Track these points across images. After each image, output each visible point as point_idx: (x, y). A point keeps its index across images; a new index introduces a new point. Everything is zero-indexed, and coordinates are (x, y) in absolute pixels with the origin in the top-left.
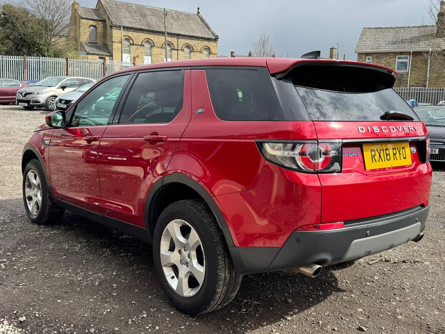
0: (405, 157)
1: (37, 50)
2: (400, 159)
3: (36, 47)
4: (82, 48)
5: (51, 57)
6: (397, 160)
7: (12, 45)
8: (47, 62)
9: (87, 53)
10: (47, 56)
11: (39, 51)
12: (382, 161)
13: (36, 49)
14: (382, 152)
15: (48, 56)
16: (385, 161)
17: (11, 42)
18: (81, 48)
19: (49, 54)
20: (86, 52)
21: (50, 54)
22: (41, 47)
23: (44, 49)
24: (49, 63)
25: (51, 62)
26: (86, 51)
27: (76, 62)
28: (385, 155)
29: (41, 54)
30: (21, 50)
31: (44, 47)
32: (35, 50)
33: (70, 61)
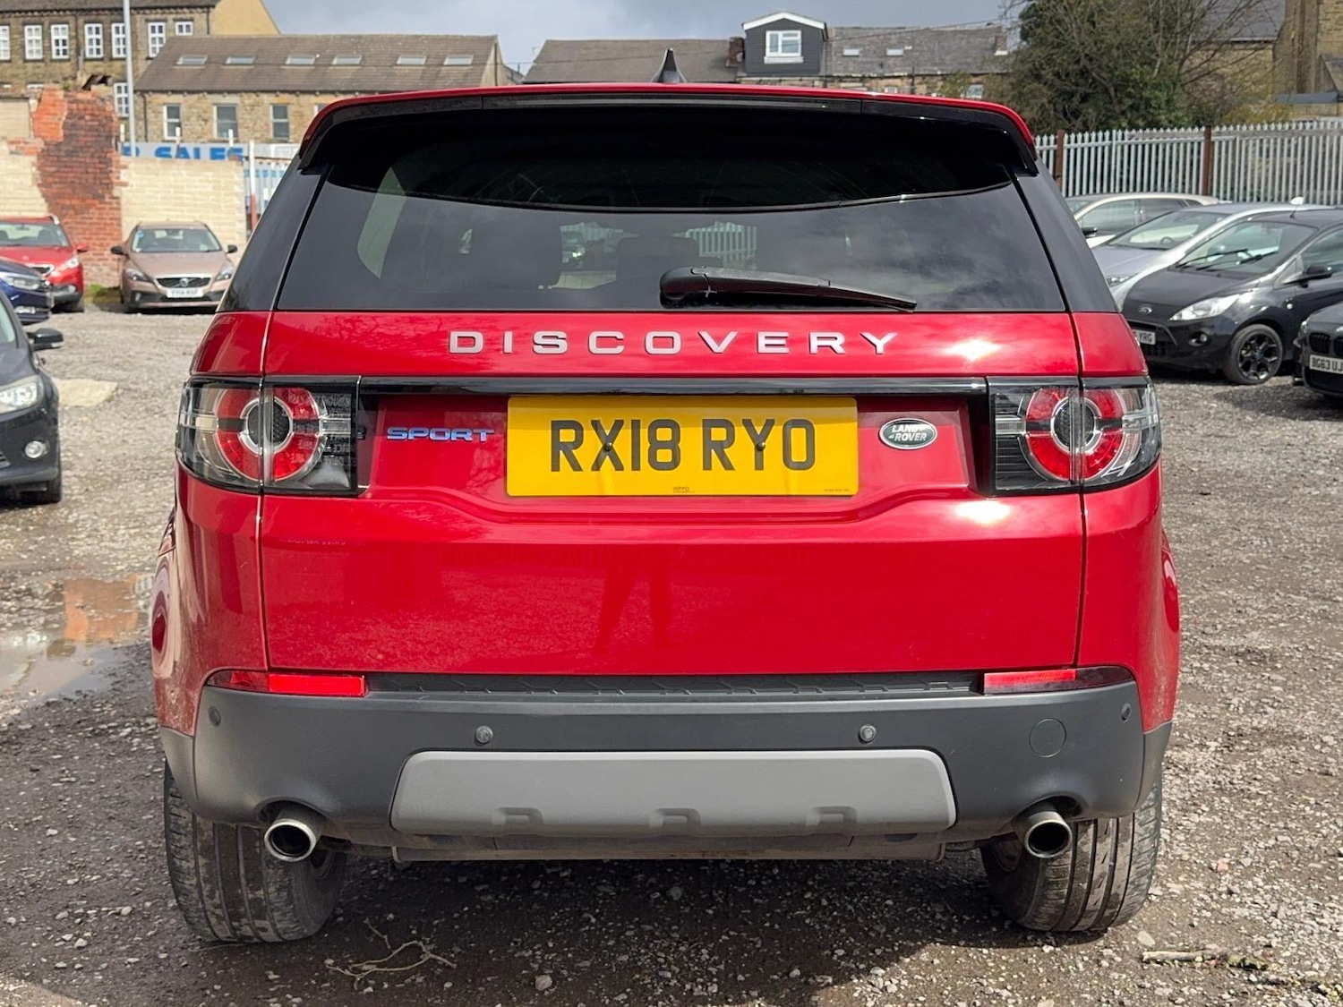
1: (1132, 107)
2: (759, 465)
3: (1129, 95)
4: (1322, 81)
5: (1179, 128)
7: (1045, 100)
8: (1165, 145)
9: (1338, 97)
10: (1165, 123)
11: (1138, 110)
13: (1128, 102)
15: (1170, 122)
17: (1045, 90)
18: (1317, 80)
19: (1172, 118)
20: (1334, 95)
21: (1176, 117)
22: (1146, 94)
23: (1156, 97)
24: (1171, 148)
25: (1178, 145)
26: (1335, 89)
27: (1243, 135)
28: (645, 445)
29: (1145, 118)
30: (1076, 114)
31: (1157, 93)
32: (1124, 108)
33: (1219, 134)
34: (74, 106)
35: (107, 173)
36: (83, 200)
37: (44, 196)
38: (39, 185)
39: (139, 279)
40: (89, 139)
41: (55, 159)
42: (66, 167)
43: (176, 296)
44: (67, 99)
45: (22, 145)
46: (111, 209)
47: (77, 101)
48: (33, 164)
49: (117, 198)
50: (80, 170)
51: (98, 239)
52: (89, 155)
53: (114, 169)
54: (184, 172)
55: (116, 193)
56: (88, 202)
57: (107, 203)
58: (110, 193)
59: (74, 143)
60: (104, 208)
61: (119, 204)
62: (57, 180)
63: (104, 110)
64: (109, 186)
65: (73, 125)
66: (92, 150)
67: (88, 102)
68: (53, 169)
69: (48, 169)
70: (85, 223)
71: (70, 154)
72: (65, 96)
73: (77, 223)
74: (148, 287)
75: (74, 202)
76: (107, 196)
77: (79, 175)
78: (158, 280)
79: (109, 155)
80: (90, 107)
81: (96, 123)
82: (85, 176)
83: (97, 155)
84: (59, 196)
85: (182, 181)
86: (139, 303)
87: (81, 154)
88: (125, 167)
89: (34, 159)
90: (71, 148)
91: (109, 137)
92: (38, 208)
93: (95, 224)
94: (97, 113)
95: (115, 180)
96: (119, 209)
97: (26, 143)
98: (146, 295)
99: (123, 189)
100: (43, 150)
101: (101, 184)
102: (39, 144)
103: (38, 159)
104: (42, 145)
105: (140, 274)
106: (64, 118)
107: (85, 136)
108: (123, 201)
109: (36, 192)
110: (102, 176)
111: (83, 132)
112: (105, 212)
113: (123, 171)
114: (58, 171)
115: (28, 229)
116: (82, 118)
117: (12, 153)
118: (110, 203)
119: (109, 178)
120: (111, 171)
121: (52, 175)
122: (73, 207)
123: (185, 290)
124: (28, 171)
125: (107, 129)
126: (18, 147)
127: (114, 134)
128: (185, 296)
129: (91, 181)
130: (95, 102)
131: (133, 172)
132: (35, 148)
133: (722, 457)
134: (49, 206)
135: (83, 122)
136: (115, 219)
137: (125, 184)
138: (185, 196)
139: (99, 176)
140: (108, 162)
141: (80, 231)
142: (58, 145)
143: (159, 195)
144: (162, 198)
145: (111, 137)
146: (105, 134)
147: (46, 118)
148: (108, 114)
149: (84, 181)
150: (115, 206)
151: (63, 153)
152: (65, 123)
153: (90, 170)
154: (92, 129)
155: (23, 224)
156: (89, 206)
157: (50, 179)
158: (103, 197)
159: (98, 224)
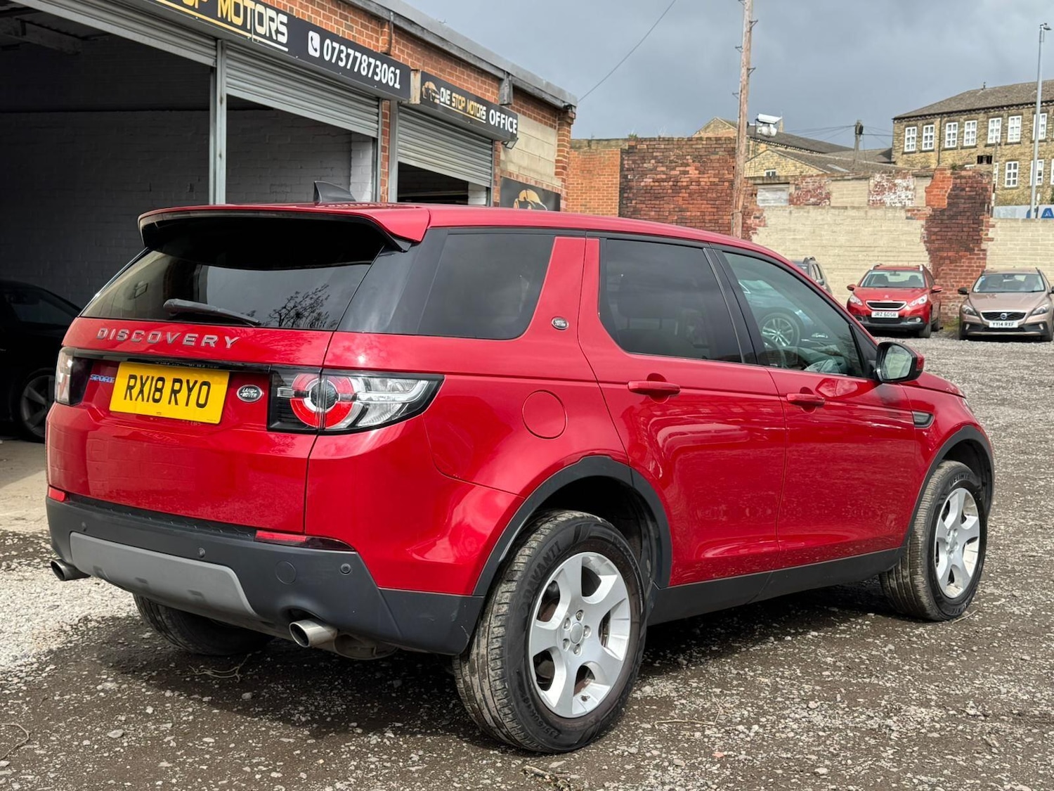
0: (202, 401)
2: (187, 404)
6: (176, 403)
12: (143, 400)
14: (149, 382)
16: (148, 401)
28: (153, 389)
34: (958, 181)
35: (978, 231)
36: (957, 252)
37: (927, 250)
38: (925, 242)
39: (971, 313)
40: (967, 205)
41: (940, 222)
42: (947, 227)
43: (995, 326)
44: (953, 176)
45: (916, 212)
46: (978, 259)
47: (961, 177)
48: (922, 226)
49: (984, 250)
50: (958, 229)
51: (965, 282)
52: (966, 217)
53: (984, 228)
54: (1040, 229)
55: (983, 246)
56: (961, 254)
57: (976, 254)
58: (979, 247)
59: (954, 209)
60: (973, 258)
61: (985, 255)
62: (939, 237)
63: (981, 183)
64: (979, 241)
65: (956, 195)
66: (968, 214)
67: (970, 177)
68: (936, 230)
69: (933, 229)
70: (957, 270)
71: (951, 218)
72: (952, 174)
73: (950, 270)
74: (975, 319)
75: (950, 254)
76: (976, 249)
77: (956, 233)
78: (983, 314)
79: (981, 217)
80: (970, 181)
81: (974, 193)
82: (960, 234)
83: (972, 217)
84: (939, 250)
85: (1038, 236)
86: (968, 331)
87: (959, 217)
88: (993, 226)
89: (923, 222)
90: (951, 213)
91: (983, 204)
92: (922, 259)
93: (965, 270)
94: (975, 185)
95: (984, 237)
96: (985, 259)
97: (919, 210)
98: (974, 326)
99: (990, 243)
100: (931, 215)
101: (973, 239)
102: (928, 211)
103: (926, 223)
104: (931, 212)
105: (971, 310)
106: (949, 191)
107: (965, 203)
108: (988, 253)
109: (923, 247)
110: (975, 233)
111: (963, 201)
112: (973, 261)
113: (991, 229)
114: (940, 231)
115: (899, 275)
116: (963, 189)
117: (907, 218)
118: (979, 254)
119: (979, 235)
120: (982, 230)
121: (935, 233)
122: (949, 258)
123: (1004, 322)
124: (919, 231)
125: (982, 197)
126: (912, 214)
127: (987, 201)
128: (1004, 326)
129: (965, 237)
130: (975, 177)
131: (999, 230)
132: (925, 214)
133: (175, 396)
134: (930, 258)
135: (963, 193)
136: (980, 267)
137: (991, 240)
138: (1039, 247)
139: (971, 233)
140: (980, 223)
141: (953, 276)
142: (943, 211)
143: (1018, 247)
144: (1021, 249)
145: (985, 203)
146: (980, 201)
147: (935, 191)
148: (984, 186)
149: (959, 238)
150: (981, 256)
151: (945, 217)
152: (949, 194)
153: (965, 229)
154: (970, 198)
155: (895, 271)
156: (961, 257)
157: (933, 237)
158: (974, 250)
159: (968, 270)
